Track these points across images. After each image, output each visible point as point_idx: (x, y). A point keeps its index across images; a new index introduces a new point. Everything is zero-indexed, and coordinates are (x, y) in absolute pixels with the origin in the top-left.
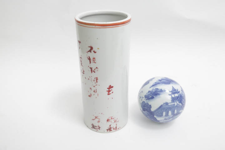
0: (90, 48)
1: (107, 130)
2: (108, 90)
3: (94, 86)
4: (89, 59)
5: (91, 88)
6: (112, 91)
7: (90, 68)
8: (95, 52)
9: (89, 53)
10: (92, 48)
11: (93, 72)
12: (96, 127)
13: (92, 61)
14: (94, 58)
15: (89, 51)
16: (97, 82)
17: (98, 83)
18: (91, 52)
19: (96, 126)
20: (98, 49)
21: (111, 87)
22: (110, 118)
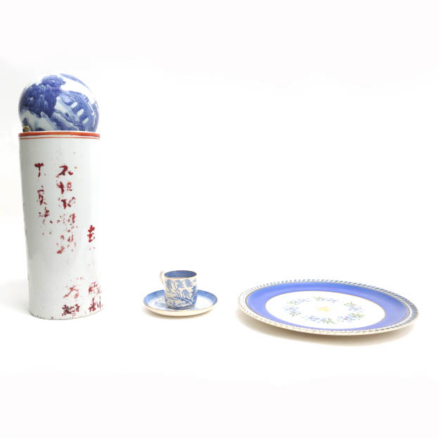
0: (63, 169)
1: (90, 309)
2: (89, 233)
3: (69, 231)
4: (61, 186)
5: (62, 237)
6: (93, 235)
7: (62, 201)
8: (71, 174)
9: (62, 176)
10: (65, 168)
11: (67, 207)
12: (73, 309)
13: (65, 189)
14: (69, 184)
15: (60, 174)
16: (74, 222)
17: (75, 224)
18: (64, 174)
19: (71, 308)
20: (76, 168)
21: (92, 229)
22: (93, 285)
